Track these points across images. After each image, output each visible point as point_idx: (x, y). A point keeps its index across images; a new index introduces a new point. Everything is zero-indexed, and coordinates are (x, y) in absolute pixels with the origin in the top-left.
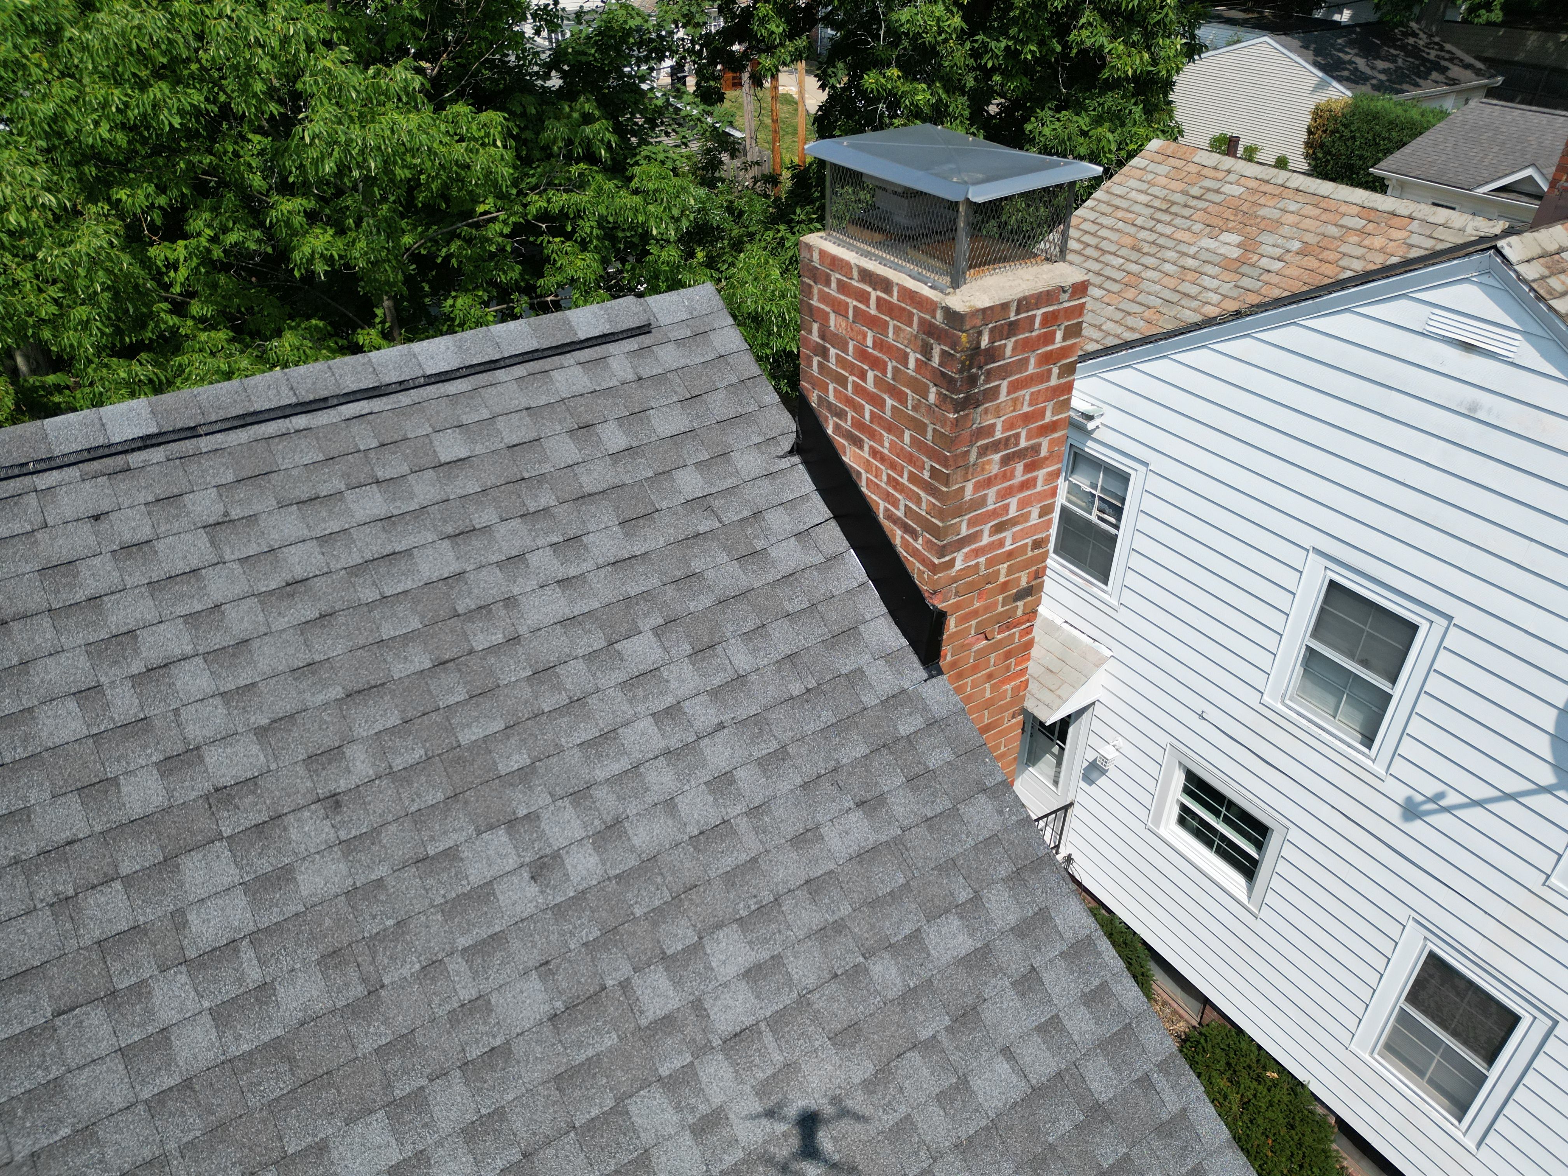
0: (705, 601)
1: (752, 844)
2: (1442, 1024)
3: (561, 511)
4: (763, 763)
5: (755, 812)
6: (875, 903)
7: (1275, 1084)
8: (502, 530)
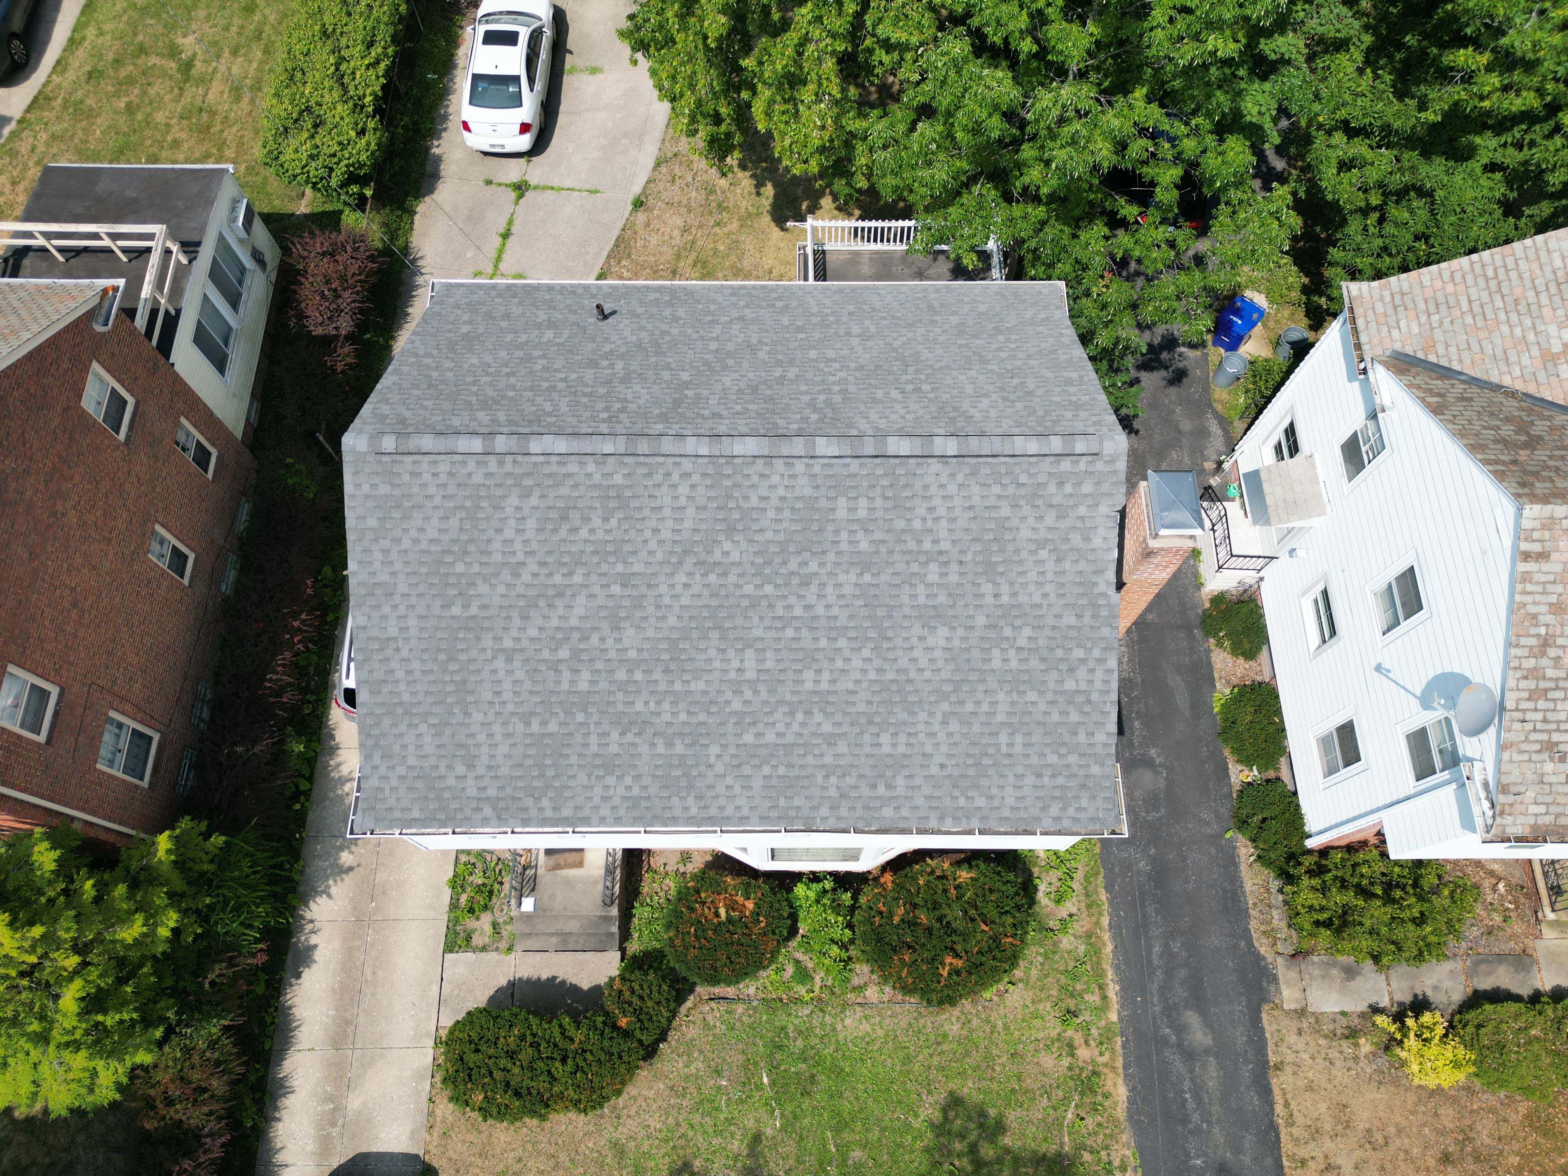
0: (1067, 547)
1: (1044, 611)
2: (1341, 745)
3: (1043, 508)
4: (1058, 595)
5: (1049, 605)
6: (1066, 638)
7: (1274, 723)
8: (1025, 508)
